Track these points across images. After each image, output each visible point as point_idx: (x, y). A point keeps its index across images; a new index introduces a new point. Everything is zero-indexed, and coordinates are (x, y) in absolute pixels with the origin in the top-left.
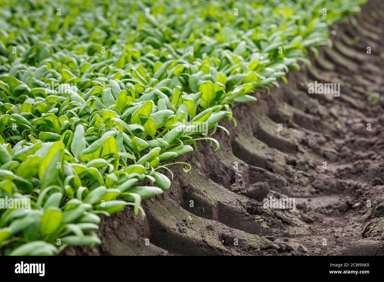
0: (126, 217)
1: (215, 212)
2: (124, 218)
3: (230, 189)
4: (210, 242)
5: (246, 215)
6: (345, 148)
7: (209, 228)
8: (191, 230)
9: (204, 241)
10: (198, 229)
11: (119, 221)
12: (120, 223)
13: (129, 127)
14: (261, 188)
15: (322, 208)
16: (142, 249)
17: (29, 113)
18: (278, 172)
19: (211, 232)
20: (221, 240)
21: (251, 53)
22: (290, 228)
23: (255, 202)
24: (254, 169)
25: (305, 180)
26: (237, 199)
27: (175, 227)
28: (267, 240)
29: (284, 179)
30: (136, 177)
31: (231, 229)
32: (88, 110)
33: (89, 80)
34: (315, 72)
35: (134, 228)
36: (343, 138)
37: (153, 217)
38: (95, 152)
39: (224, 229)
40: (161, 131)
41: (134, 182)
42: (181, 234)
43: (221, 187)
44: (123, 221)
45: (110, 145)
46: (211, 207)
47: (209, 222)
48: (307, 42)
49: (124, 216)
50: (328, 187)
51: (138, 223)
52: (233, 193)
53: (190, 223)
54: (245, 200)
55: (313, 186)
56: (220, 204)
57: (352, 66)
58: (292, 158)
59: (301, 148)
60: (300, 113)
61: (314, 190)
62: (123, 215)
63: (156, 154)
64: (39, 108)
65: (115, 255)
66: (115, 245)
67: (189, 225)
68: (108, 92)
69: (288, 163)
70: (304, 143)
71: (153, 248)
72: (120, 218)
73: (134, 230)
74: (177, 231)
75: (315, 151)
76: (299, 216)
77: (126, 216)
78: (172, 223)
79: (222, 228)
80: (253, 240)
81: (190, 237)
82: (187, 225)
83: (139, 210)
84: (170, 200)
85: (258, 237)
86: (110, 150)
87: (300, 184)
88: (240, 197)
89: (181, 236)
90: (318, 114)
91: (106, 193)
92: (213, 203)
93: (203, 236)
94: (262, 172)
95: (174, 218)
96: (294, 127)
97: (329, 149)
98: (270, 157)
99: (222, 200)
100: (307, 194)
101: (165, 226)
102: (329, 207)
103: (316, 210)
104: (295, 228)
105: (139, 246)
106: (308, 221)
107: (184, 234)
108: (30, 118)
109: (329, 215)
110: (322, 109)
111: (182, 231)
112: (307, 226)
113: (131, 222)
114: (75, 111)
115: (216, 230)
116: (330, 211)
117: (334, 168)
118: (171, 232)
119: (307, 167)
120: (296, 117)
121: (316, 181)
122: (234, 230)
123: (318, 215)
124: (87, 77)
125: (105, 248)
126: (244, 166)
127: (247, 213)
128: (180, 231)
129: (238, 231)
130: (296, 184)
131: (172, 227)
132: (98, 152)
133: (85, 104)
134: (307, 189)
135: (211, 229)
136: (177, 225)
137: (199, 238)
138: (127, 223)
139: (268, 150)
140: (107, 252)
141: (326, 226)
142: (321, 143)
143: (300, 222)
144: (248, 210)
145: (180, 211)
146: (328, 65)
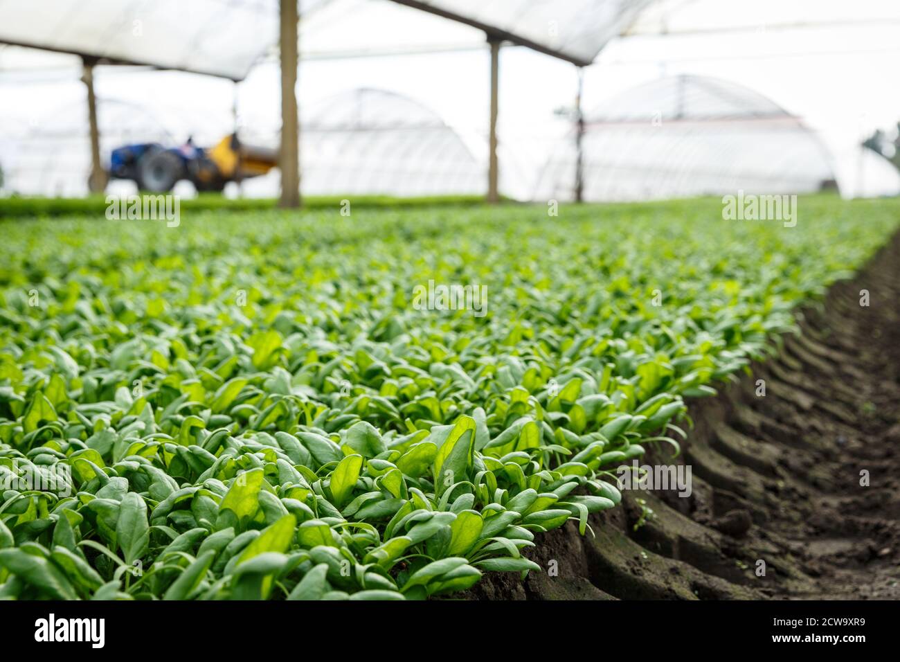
0: (557, 544)
1: (675, 549)
2: (555, 545)
3: (693, 519)
4: (679, 592)
5: (723, 559)
6: (843, 474)
7: (674, 571)
8: (649, 573)
9: (670, 590)
10: (659, 572)
11: (549, 547)
12: (551, 551)
13: (547, 416)
14: (740, 518)
15: (830, 556)
16: (584, 594)
17: (393, 397)
18: (755, 501)
19: (678, 577)
20: (693, 591)
21: (694, 333)
22: (789, 581)
23: (732, 541)
24: (721, 495)
25: (795, 515)
26: (706, 534)
27: (625, 566)
28: (762, 594)
29: (765, 510)
30: (576, 480)
31: (706, 575)
32: (481, 394)
33: (471, 358)
34: (778, 371)
35: (569, 561)
36: (837, 461)
37: (593, 548)
38: (507, 445)
39: (696, 574)
40: (592, 425)
41: (574, 487)
42: (636, 577)
43: (680, 516)
44: (555, 550)
45: (529, 435)
46: (670, 542)
47: (673, 563)
48: (769, 325)
49: (555, 541)
50: (833, 526)
51: (573, 555)
52: (698, 525)
53: (646, 563)
54: (717, 536)
55: (809, 524)
56: (682, 540)
57: (826, 368)
58: (771, 482)
59: (780, 471)
60: (770, 422)
61: (811, 530)
62: (553, 540)
63: (597, 451)
64: (407, 392)
65: (548, 599)
66: (546, 583)
67: (644, 565)
68: (505, 373)
69: (769, 489)
70: (783, 463)
71: (599, 593)
72: (549, 545)
73: (569, 564)
74: (629, 572)
75: (800, 475)
76: (797, 566)
77: (557, 542)
78: (620, 560)
79: (691, 573)
80: (742, 593)
81: (650, 582)
82: (640, 565)
83: (587, 528)
84: (612, 526)
85: (748, 589)
86: (527, 443)
87: (789, 520)
88: (710, 532)
89: (635, 580)
90: (794, 426)
91: (537, 497)
92: (673, 537)
93: (667, 582)
94: (732, 499)
95: (622, 554)
96: (766, 441)
97: (821, 473)
98: (740, 479)
99: (684, 534)
100: (801, 535)
101: (611, 563)
102: (840, 555)
103: (821, 559)
104: (796, 583)
105: (579, 589)
106: (813, 574)
107: (641, 578)
108: (396, 404)
109: (842, 566)
110: (799, 420)
111: (637, 572)
112: (812, 581)
113: (564, 553)
114: (462, 395)
115: (685, 575)
116: (843, 560)
117: (834, 502)
118: (621, 573)
119: (795, 496)
120: (764, 427)
121: (813, 516)
122: (711, 577)
123: (825, 565)
124: (469, 355)
125: (534, 586)
126: (706, 489)
127: (723, 556)
128: (633, 571)
129: (716, 579)
130: (783, 519)
131: (620, 565)
132: (511, 445)
133: (476, 386)
134: (801, 527)
135: (678, 573)
136: (628, 563)
137: (661, 583)
138: (559, 552)
139: (735, 468)
140: (536, 594)
141: (840, 581)
142: (808, 466)
143: (801, 575)
144: (724, 551)
145: (628, 544)
146: (793, 363)
